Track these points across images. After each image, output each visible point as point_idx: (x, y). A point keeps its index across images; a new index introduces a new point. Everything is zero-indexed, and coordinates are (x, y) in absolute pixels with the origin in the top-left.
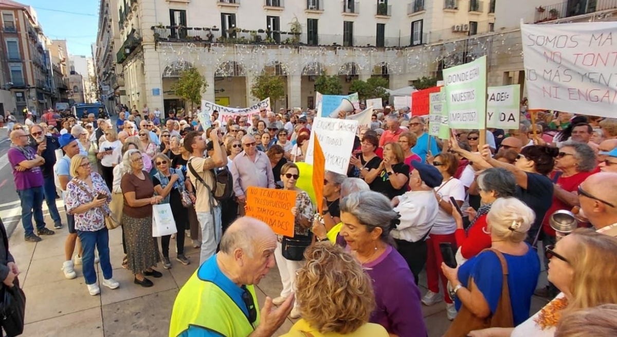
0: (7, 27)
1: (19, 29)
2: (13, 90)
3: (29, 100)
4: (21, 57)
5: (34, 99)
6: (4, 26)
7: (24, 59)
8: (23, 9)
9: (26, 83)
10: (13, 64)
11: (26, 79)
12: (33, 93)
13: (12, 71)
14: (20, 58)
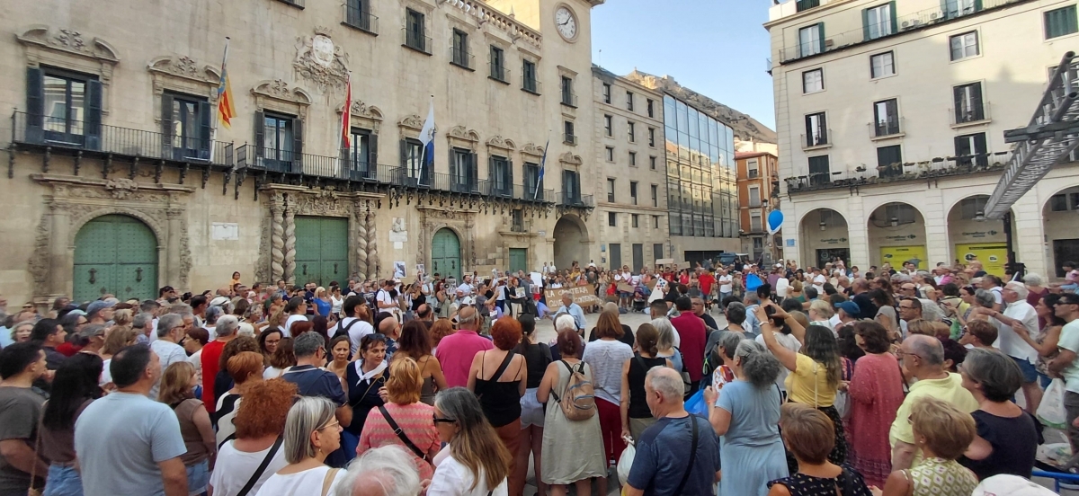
1: (761, 174)
6: (748, 175)
8: (767, 155)
9: (763, 228)
11: (764, 224)
13: (752, 217)
14: (760, 204)
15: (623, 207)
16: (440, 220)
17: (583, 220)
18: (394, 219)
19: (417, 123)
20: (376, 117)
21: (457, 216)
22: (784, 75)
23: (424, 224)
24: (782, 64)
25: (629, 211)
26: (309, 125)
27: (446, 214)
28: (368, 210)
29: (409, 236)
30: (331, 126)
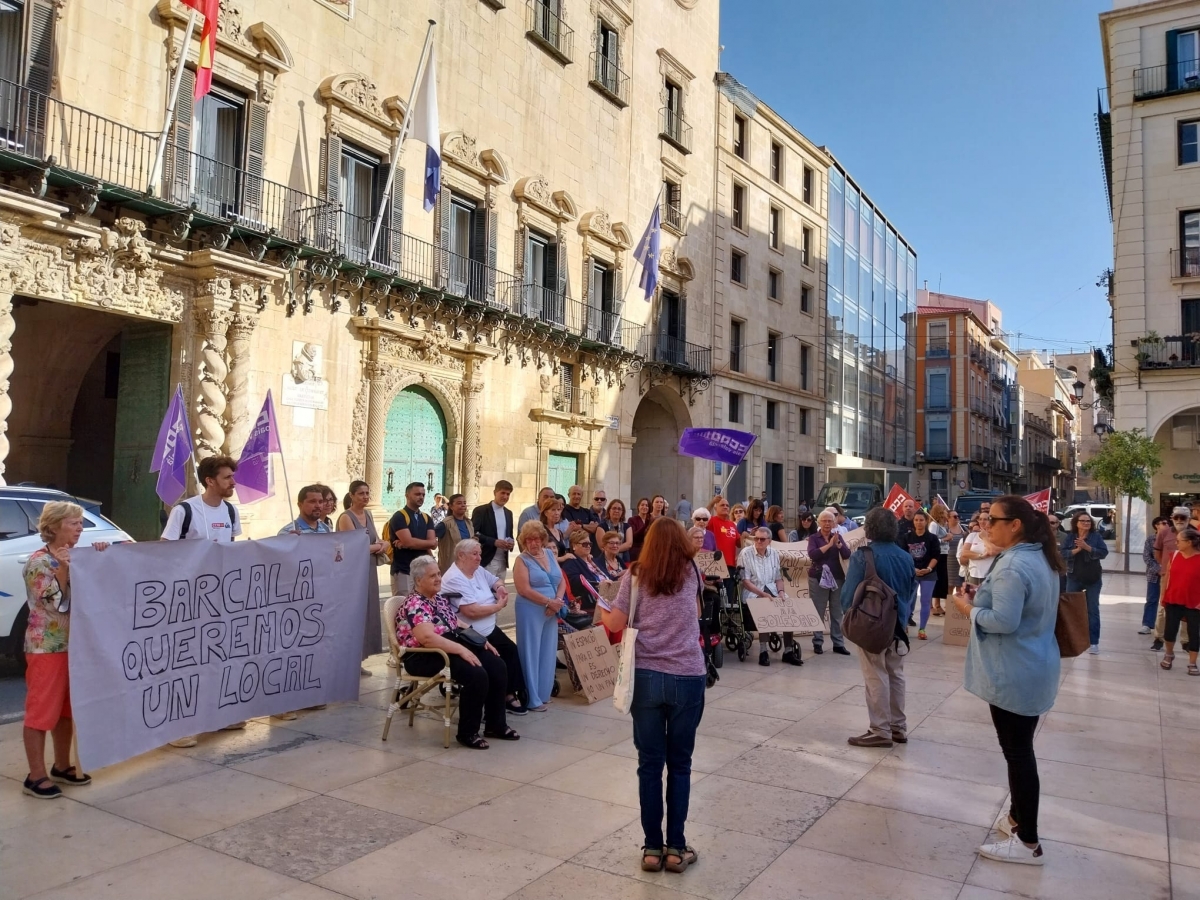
0: (934, 349)
1: (953, 350)
2: (928, 467)
3: (953, 487)
4: (951, 404)
5: (962, 484)
6: (928, 349)
7: (955, 406)
8: (966, 313)
9: (951, 452)
10: (933, 418)
11: (953, 445)
12: (962, 473)
13: (931, 430)
14: (947, 405)
15: (755, 383)
16: (408, 364)
17: (687, 403)
18: (299, 347)
19: (368, 101)
20: (266, 56)
21: (447, 358)
22: (1138, 123)
23: (370, 371)
24: (1137, 99)
25: (763, 392)
26: (77, 31)
27: (422, 350)
28: (235, 308)
29: (332, 398)
30: (143, 49)
